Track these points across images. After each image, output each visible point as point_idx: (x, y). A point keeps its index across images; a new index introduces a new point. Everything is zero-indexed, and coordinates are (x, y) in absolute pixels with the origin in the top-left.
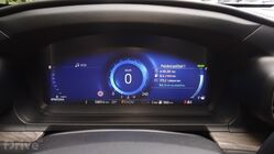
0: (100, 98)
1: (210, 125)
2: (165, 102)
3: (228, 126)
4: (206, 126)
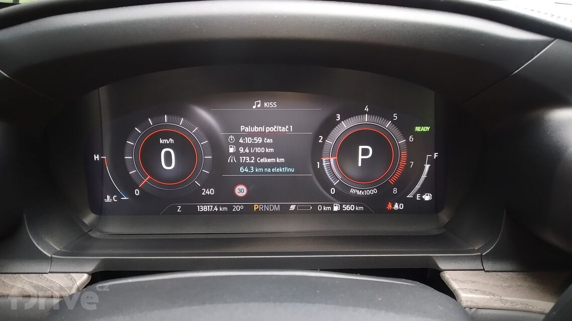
0: (207, 200)
1: (440, 256)
2: (347, 208)
3: (482, 258)
4: (434, 258)
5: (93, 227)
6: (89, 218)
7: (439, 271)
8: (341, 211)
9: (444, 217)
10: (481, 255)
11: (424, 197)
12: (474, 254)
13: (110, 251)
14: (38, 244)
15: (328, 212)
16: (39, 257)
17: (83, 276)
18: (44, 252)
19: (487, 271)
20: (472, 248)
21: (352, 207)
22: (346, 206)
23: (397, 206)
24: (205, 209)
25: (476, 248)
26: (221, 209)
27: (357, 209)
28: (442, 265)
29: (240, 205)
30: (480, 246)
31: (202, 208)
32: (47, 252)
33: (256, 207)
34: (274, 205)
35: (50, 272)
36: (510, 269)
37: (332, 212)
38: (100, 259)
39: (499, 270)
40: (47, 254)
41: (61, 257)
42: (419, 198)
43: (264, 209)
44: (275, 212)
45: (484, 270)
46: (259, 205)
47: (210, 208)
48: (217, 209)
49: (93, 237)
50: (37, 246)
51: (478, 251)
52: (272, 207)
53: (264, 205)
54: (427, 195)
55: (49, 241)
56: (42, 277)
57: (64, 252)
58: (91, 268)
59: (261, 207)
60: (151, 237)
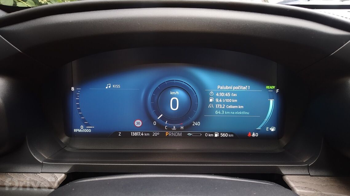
1: (283, 166)
2: (223, 135)
3: (308, 168)
4: (279, 167)
5: (67, 144)
6: (65, 139)
7: (282, 175)
8: (219, 137)
9: (284, 142)
10: (308, 165)
11: (270, 129)
12: (304, 165)
13: (78, 160)
14: (34, 155)
15: (211, 137)
16: (35, 163)
17: (61, 175)
18: (38, 160)
19: (311, 176)
20: (301, 161)
21: (227, 134)
22: (223, 134)
23: (254, 135)
24: (136, 135)
25: (304, 161)
26: (145, 135)
27: (229, 136)
28: (284, 172)
29: (157, 132)
30: (307, 160)
31: (134, 134)
32: (40, 160)
33: (167, 133)
34: (178, 132)
35: (41, 172)
36: (326, 175)
37: (214, 137)
38: (72, 164)
39: (319, 175)
40: (40, 161)
41: (48, 163)
42: (268, 130)
43: (172, 135)
44: (178, 137)
45: (309, 175)
46: (169, 132)
47: (139, 133)
48: (143, 135)
49: (67, 151)
50: (34, 156)
51: (305, 163)
52: (177, 134)
53: (172, 132)
54: (273, 128)
55: (41, 153)
56: (37, 175)
57: (50, 159)
58: (66, 170)
59: (170, 133)
60: (103, 151)
